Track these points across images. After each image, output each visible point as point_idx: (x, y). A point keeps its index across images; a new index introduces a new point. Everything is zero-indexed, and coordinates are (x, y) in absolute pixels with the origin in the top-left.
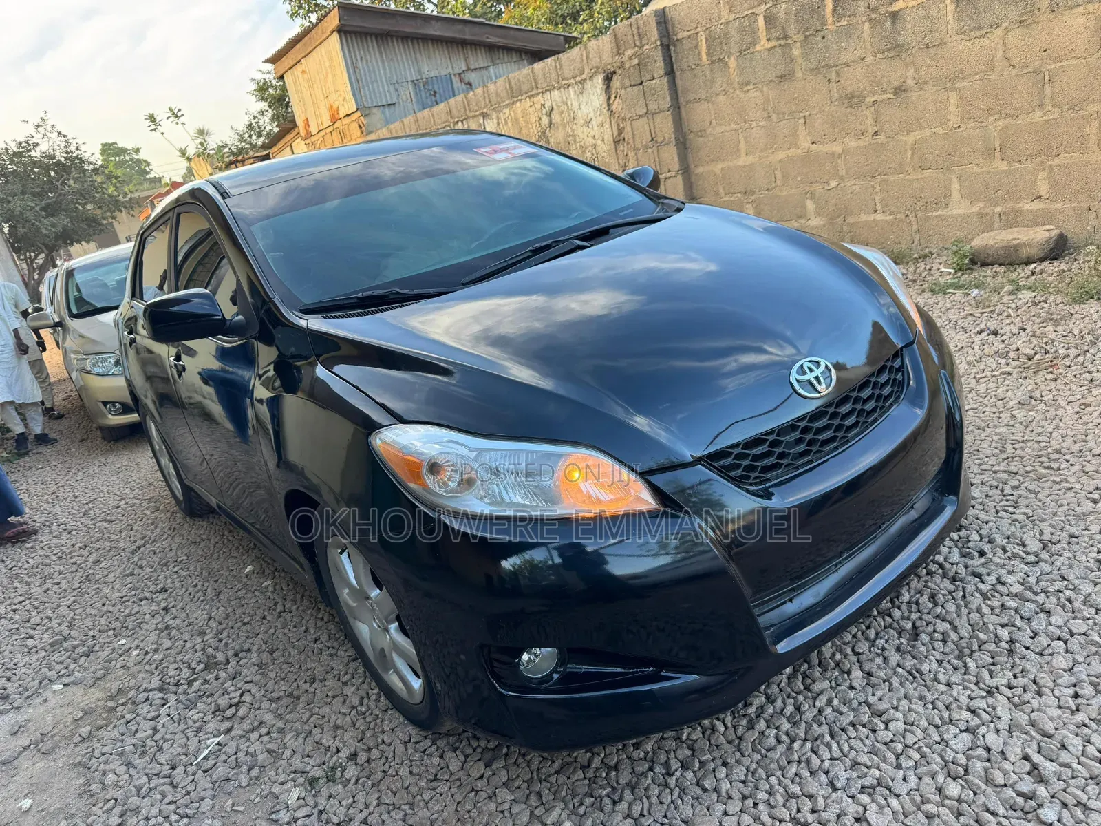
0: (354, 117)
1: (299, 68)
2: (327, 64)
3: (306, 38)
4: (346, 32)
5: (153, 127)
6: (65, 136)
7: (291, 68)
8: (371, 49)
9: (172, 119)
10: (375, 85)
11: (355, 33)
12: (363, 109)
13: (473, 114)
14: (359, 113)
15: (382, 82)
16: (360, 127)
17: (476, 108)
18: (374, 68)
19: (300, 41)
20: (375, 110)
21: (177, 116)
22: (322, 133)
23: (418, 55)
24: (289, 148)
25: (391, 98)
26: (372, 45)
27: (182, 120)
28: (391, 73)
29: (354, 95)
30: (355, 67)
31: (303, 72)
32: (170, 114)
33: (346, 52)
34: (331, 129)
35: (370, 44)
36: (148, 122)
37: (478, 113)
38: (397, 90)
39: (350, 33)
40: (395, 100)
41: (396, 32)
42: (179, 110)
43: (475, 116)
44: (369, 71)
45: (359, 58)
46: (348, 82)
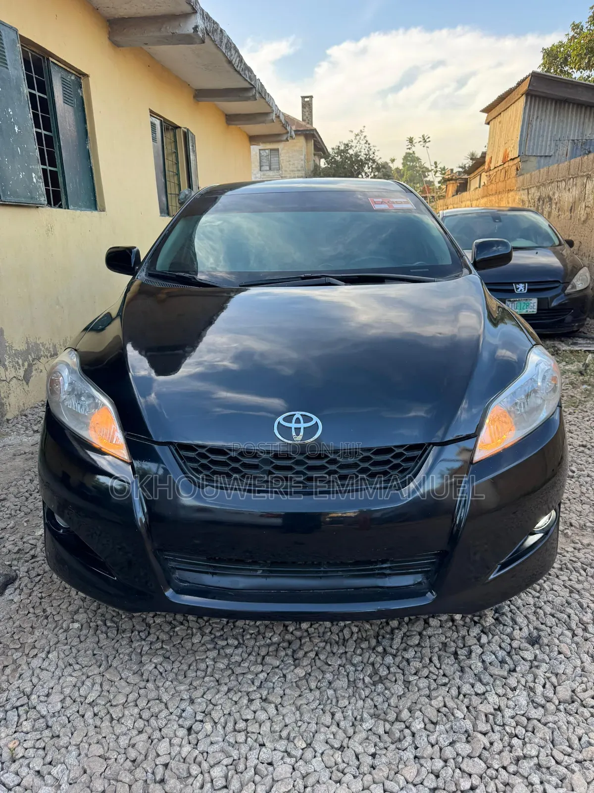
0: (516, 161)
1: (499, 119)
2: (513, 119)
3: (508, 97)
4: (532, 96)
5: (410, 146)
6: (369, 144)
7: (495, 118)
8: (548, 111)
9: (422, 143)
10: (541, 139)
11: (540, 97)
12: (523, 156)
13: (582, 174)
14: (519, 159)
15: (547, 138)
16: (517, 170)
17: (585, 170)
18: (545, 125)
19: (505, 98)
20: (533, 159)
21: (425, 142)
22: (496, 170)
23: (587, 120)
24: (479, 176)
25: (550, 151)
26: (551, 108)
27: (427, 144)
28: (557, 132)
29: (520, 145)
30: (529, 123)
31: (500, 122)
32: (421, 140)
33: (527, 111)
34: (502, 167)
35: (549, 107)
36: (407, 143)
37: (585, 174)
38: (556, 145)
39: (536, 96)
40: (552, 153)
41: (574, 99)
42: (429, 137)
43: (582, 176)
44: (540, 128)
45: (535, 117)
46: (519, 134)
